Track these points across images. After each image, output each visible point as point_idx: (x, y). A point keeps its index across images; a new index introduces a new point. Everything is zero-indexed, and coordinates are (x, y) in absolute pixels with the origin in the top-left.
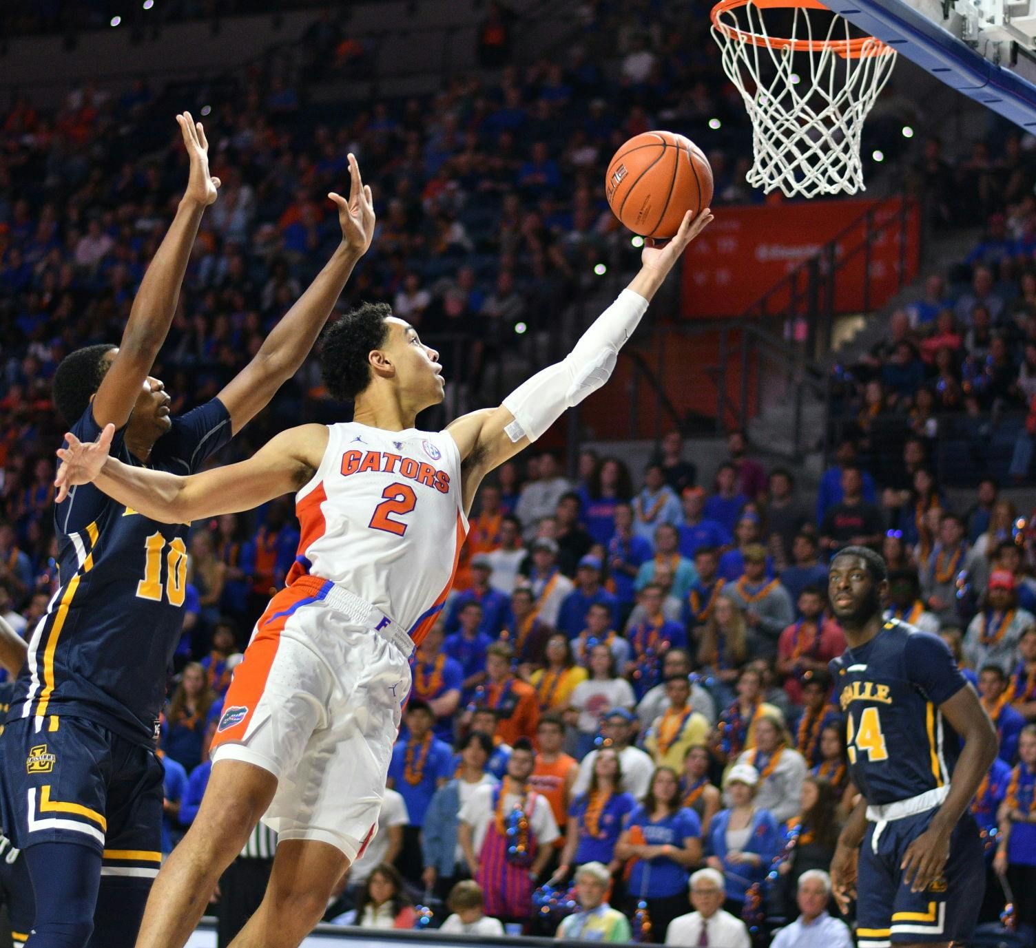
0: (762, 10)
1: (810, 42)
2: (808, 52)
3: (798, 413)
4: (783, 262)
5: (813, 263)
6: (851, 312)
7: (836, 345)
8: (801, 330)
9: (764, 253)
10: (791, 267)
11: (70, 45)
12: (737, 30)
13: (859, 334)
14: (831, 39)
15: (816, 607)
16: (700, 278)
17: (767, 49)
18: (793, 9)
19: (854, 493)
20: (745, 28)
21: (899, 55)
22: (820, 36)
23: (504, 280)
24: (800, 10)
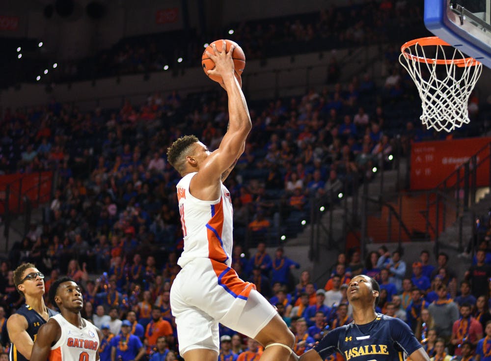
0: (423, 46)
1: (445, 60)
2: (445, 65)
3: (461, 229)
4: (454, 165)
5: (466, 165)
6: (483, 186)
7: (477, 200)
8: (462, 194)
9: (445, 161)
10: (457, 167)
11: (147, 78)
12: (411, 55)
13: (486, 195)
14: (454, 59)
15: (468, 312)
16: (418, 173)
17: (426, 64)
18: (436, 46)
19: (482, 262)
20: (414, 54)
21: (483, 66)
22: (449, 57)
23: (333, 174)
24: (439, 46)
